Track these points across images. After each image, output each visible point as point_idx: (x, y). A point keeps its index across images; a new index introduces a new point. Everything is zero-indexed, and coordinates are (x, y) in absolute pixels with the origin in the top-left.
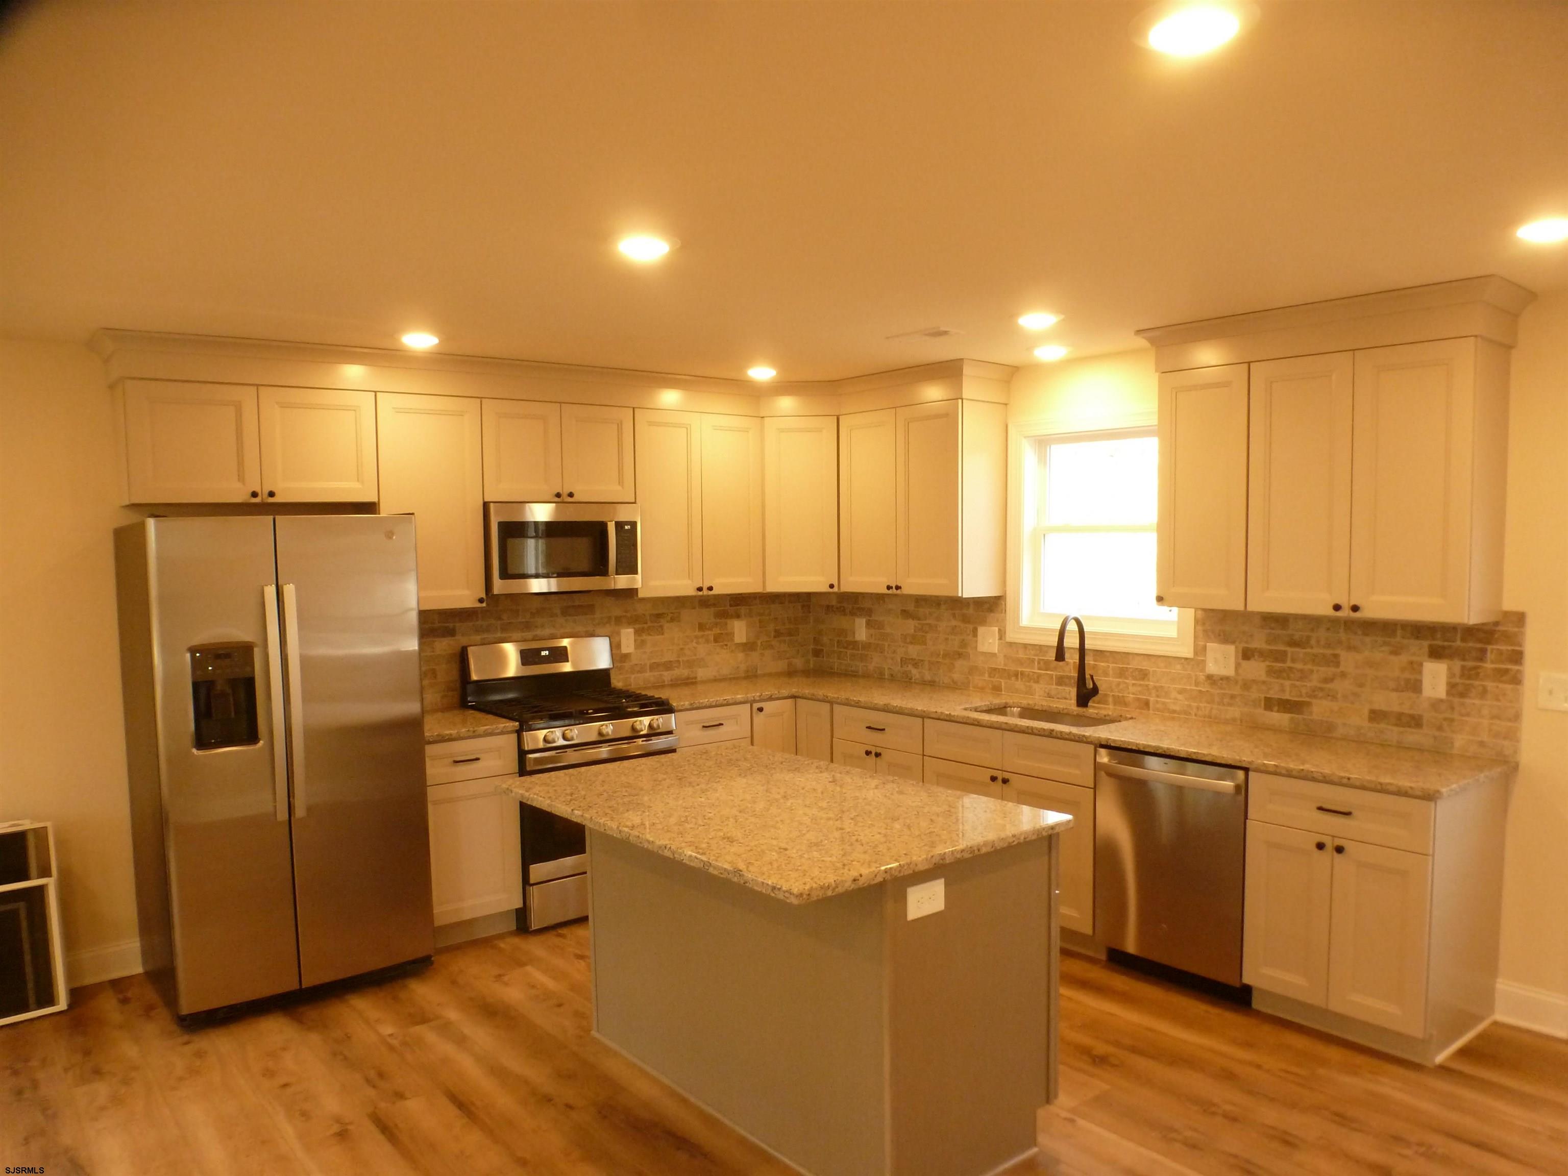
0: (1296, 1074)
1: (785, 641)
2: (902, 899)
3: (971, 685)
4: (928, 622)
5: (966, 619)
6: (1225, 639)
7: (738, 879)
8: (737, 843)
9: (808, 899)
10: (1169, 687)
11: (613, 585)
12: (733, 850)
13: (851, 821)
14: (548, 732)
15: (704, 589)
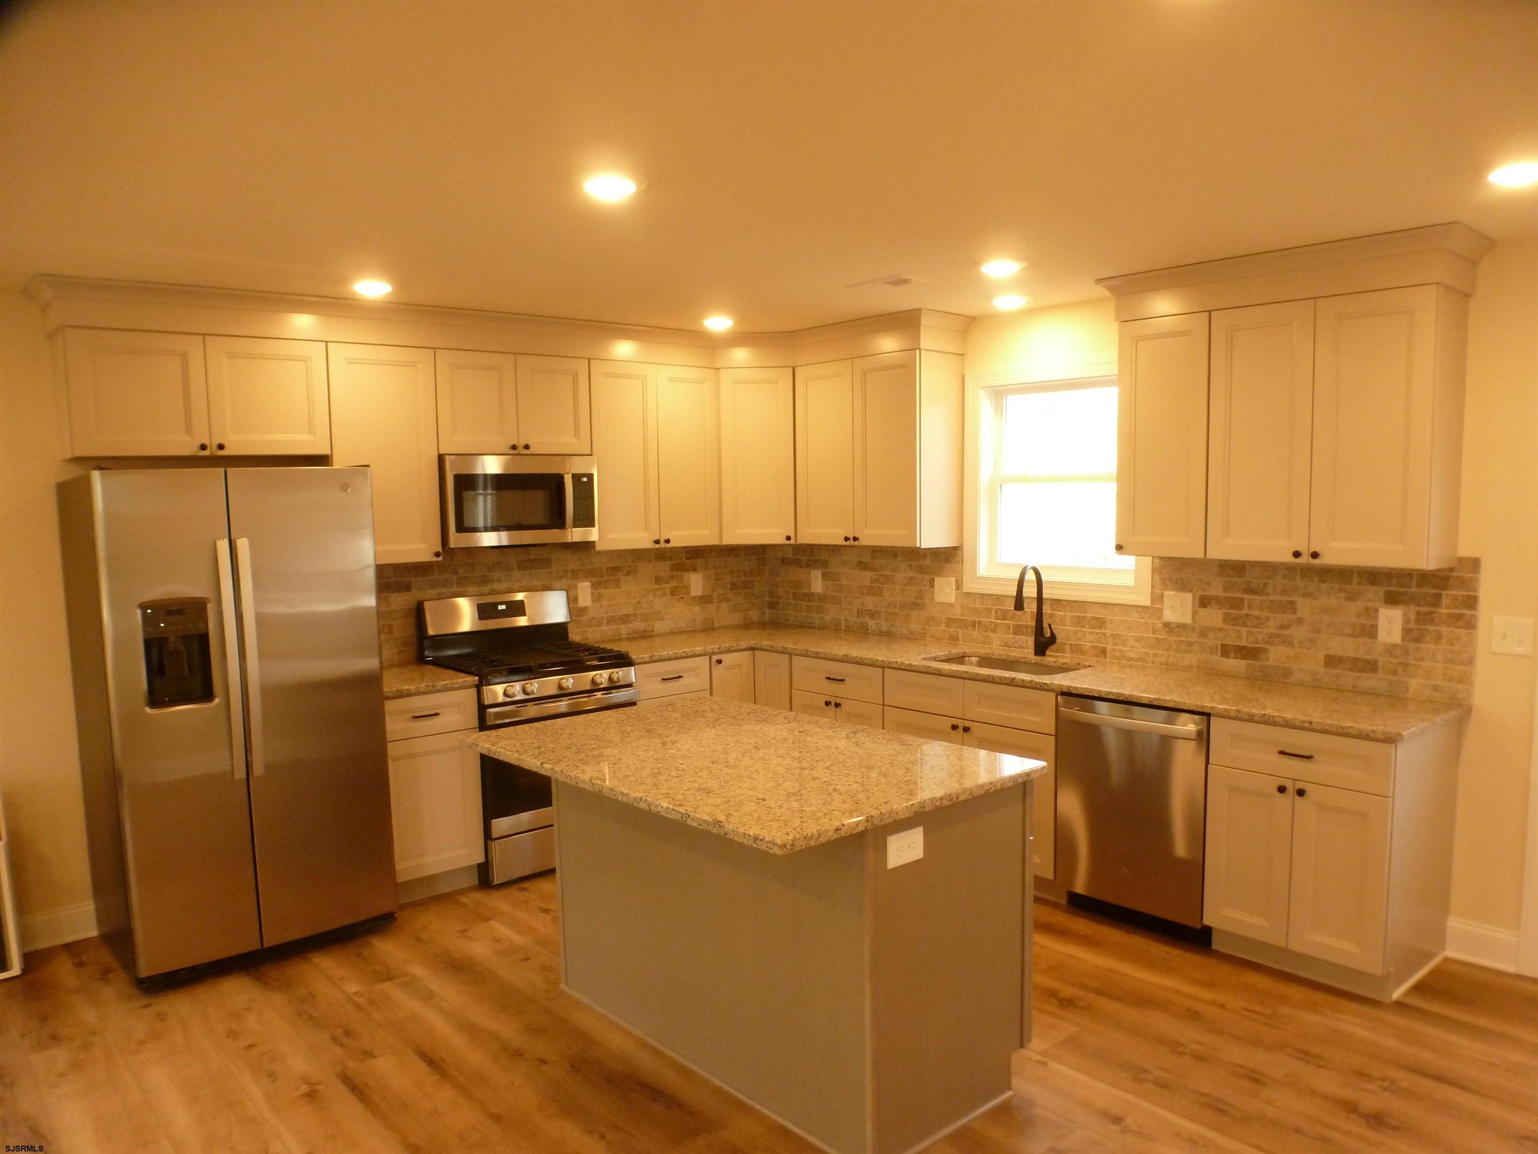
0: (1261, 1014)
1: (740, 594)
2: (882, 847)
3: (928, 635)
4: (884, 573)
5: (922, 570)
6: (1182, 586)
7: (717, 830)
8: (713, 794)
9: (792, 849)
10: (1126, 635)
11: (570, 538)
12: (710, 801)
13: (826, 770)
14: (508, 686)
15: (661, 542)
